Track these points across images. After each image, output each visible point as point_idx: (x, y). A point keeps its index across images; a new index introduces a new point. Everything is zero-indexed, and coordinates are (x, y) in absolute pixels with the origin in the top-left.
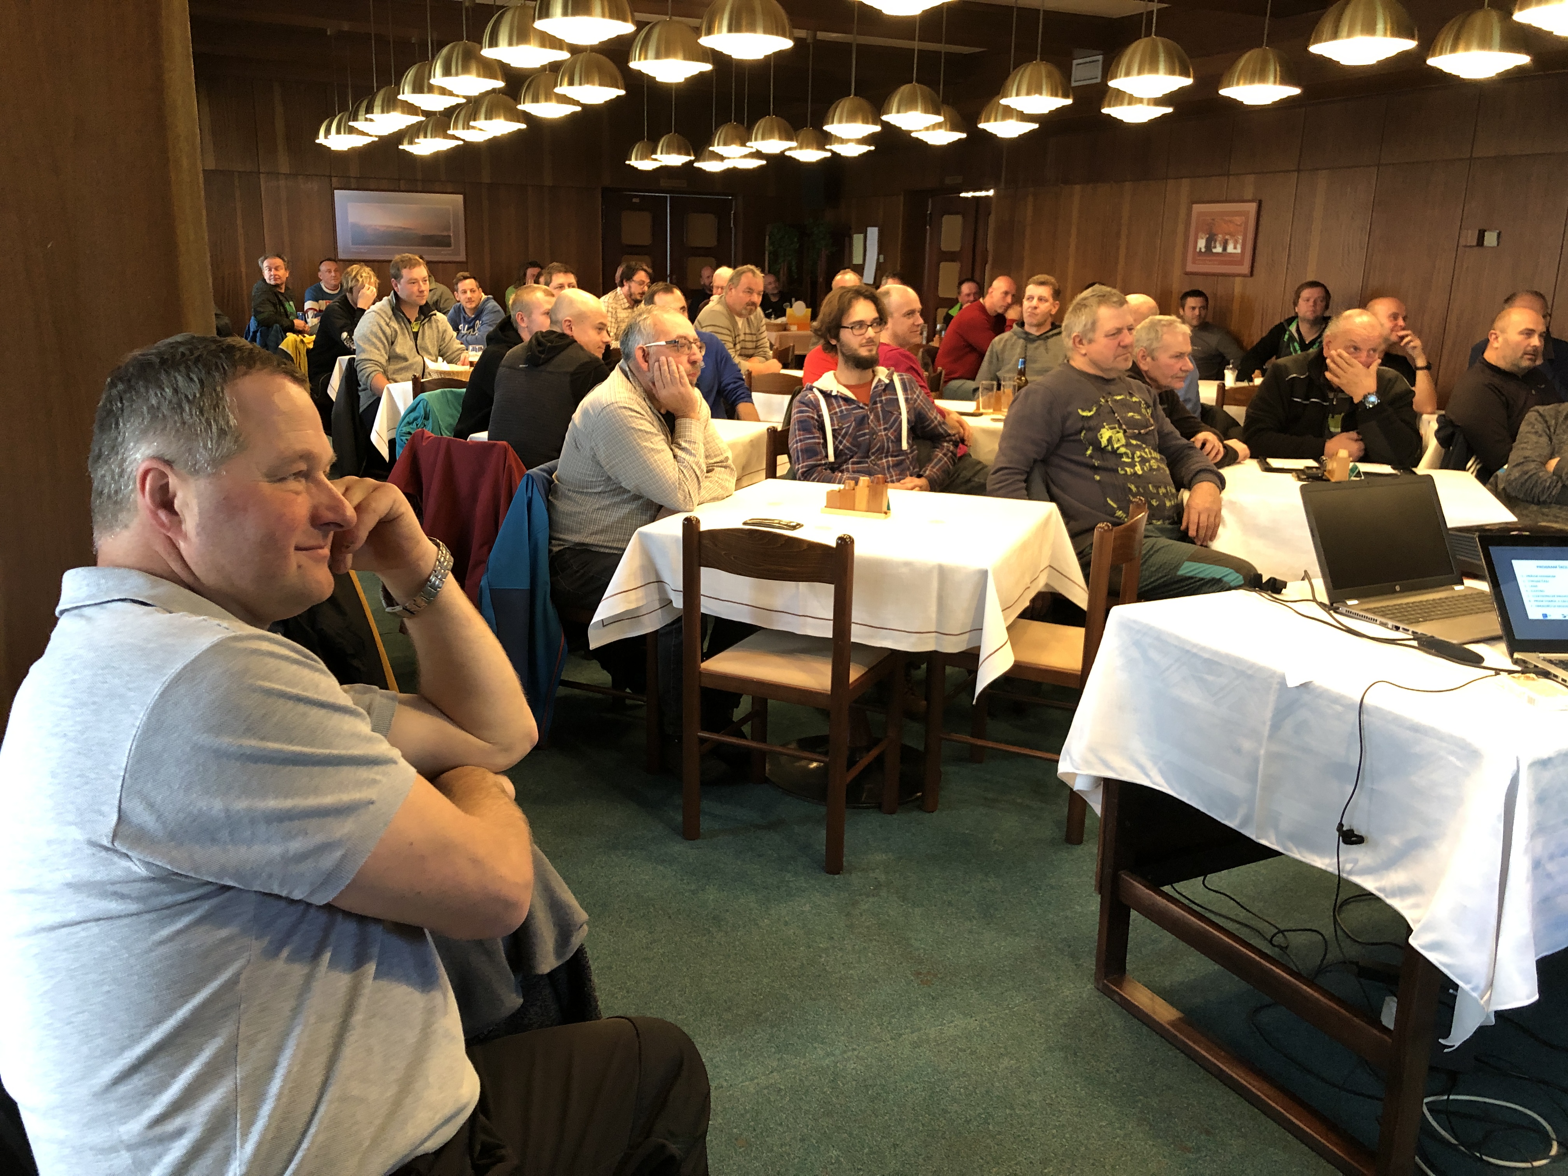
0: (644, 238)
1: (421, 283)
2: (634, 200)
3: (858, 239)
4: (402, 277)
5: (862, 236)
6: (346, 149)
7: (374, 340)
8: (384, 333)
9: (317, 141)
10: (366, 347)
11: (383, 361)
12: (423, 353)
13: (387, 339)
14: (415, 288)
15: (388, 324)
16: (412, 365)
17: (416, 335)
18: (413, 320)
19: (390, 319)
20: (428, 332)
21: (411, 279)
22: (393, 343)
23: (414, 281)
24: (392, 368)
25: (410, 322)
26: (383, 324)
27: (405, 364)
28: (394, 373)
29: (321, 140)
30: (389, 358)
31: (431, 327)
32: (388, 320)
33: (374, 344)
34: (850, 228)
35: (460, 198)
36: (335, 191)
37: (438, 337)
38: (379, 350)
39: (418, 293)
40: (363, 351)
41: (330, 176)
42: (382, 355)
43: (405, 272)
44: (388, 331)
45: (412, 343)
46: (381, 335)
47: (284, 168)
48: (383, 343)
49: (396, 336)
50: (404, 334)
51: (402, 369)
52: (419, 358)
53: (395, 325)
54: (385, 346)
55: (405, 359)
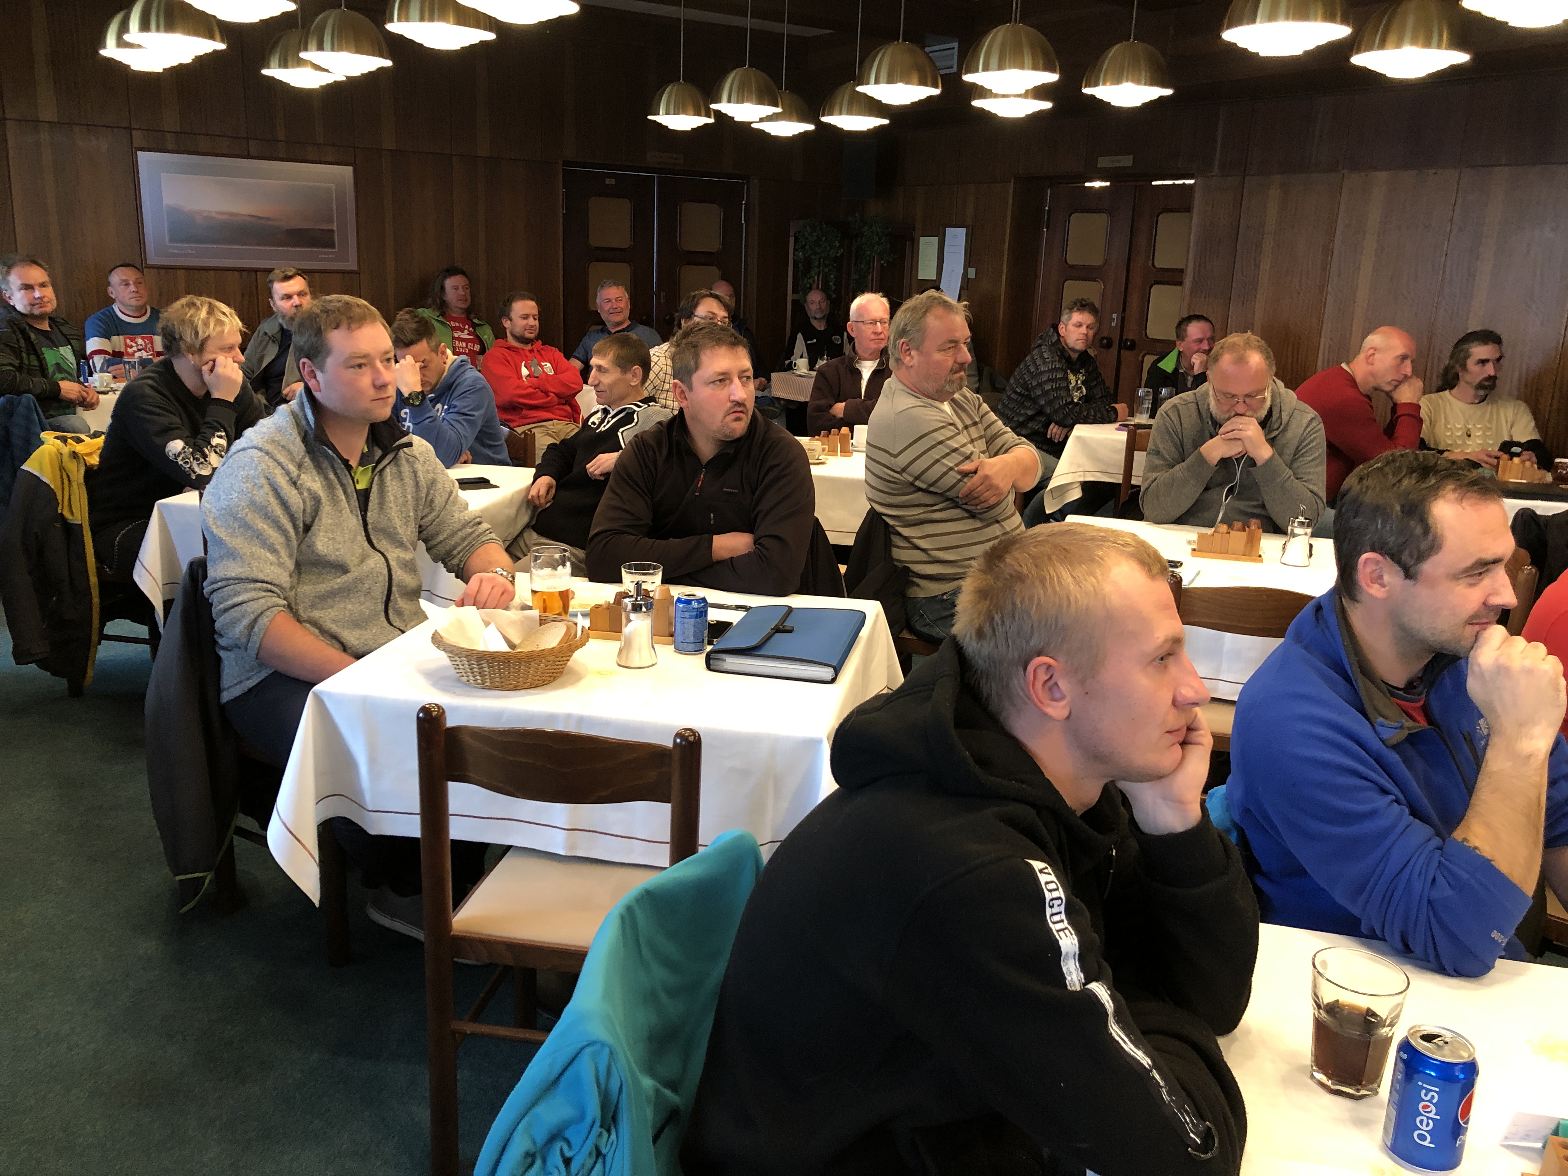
0: (621, 238)
1: (379, 364)
2: (608, 181)
3: (927, 246)
4: (328, 353)
5: (935, 240)
6: (160, 70)
7: (262, 525)
8: (284, 504)
9: (103, 52)
10: (237, 542)
11: (284, 578)
12: (382, 544)
13: (292, 518)
14: (365, 380)
15: (294, 483)
16: (359, 580)
17: (364, 497)
18: (353, 463)
19: (300, 466)
20: (392, 486)
21: (353, 357)
22: (307, 528)
23: (360, 362)
24: (308, 589)
25: (349, 468)
26: (282, 481)
27: (340, 581)
28: (313, 606)
29: (110, 50)
30: (298, 565)
31: (400, 476)
32: (292, 468)
33: (259, 537)
34: (914, 229)
35: (348, 171)
36: (139, 153)
37: (417, 499)
38: (273, 550)
39: (372, 392)
40: (232, 554)
41: (130, 129)
42: (281, 565)
43: (336, 338)
44: (294, 498)
45: (353, 522)
46: (278, 511)
47: (48, 111)
48: (284, 532)
49: (316, 512)
50: (335, 501)
51: (332, 594)
52: (375, 562)
53: (313, 482)
54: (288, 539)
55: (343, 569)
